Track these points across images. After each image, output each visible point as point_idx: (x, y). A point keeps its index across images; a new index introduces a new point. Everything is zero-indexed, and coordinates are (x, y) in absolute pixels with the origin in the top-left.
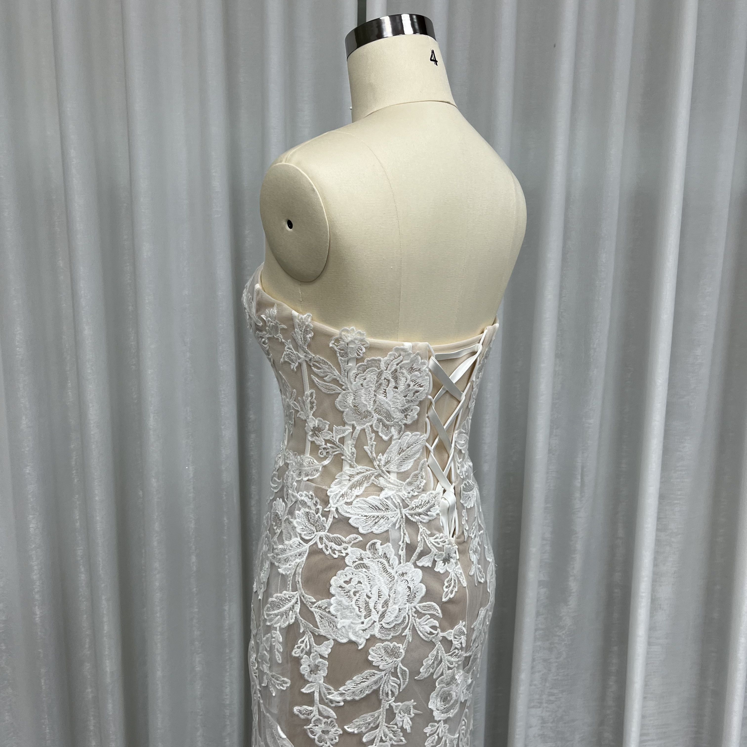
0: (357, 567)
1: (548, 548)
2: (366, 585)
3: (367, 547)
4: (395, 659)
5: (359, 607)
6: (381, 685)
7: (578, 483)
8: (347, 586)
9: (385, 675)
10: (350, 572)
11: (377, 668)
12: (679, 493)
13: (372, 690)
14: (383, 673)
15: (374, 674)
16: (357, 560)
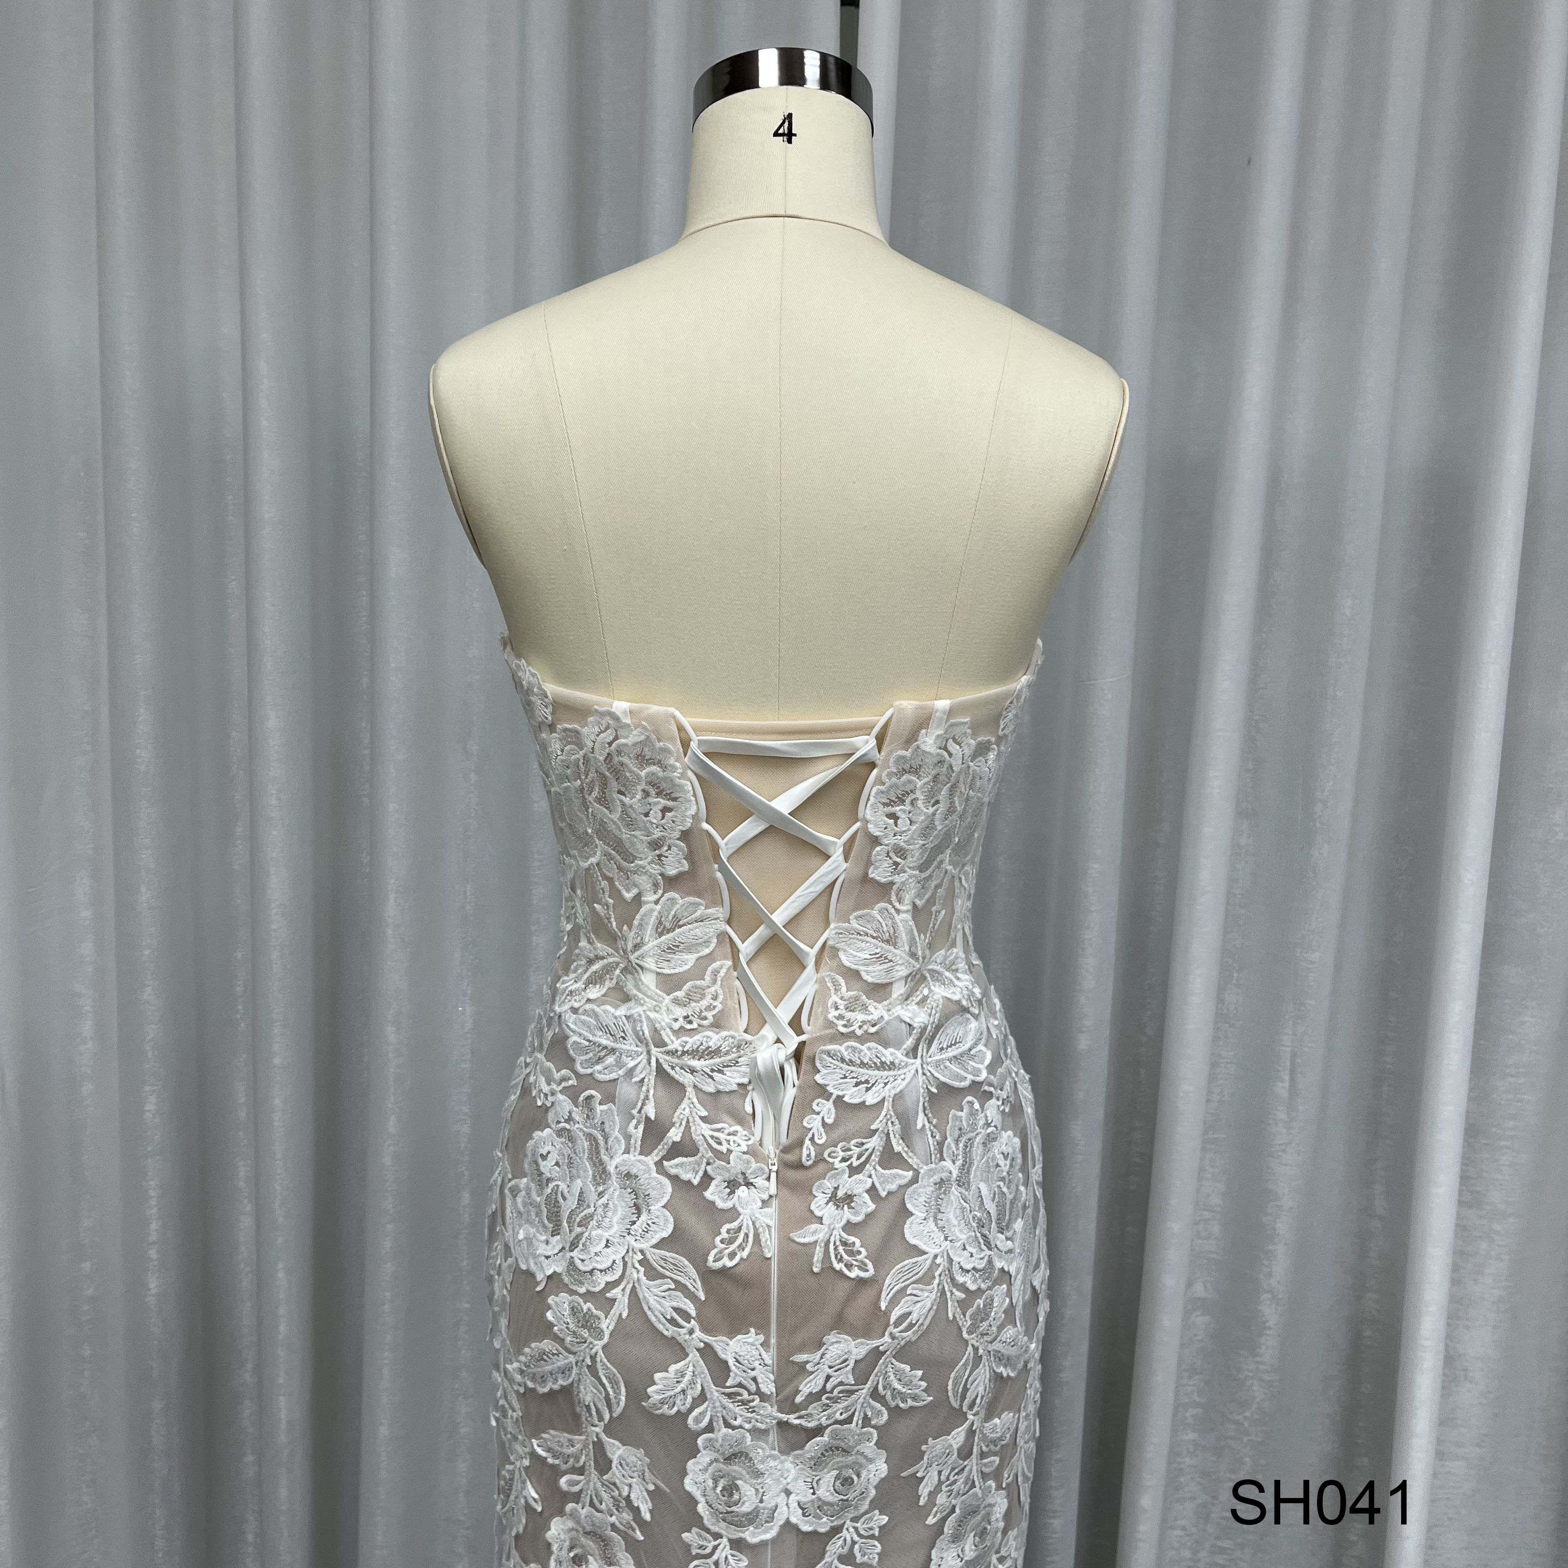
1: (1216, 1229)
7: (1282, 1089)
12: (1511, 1124)
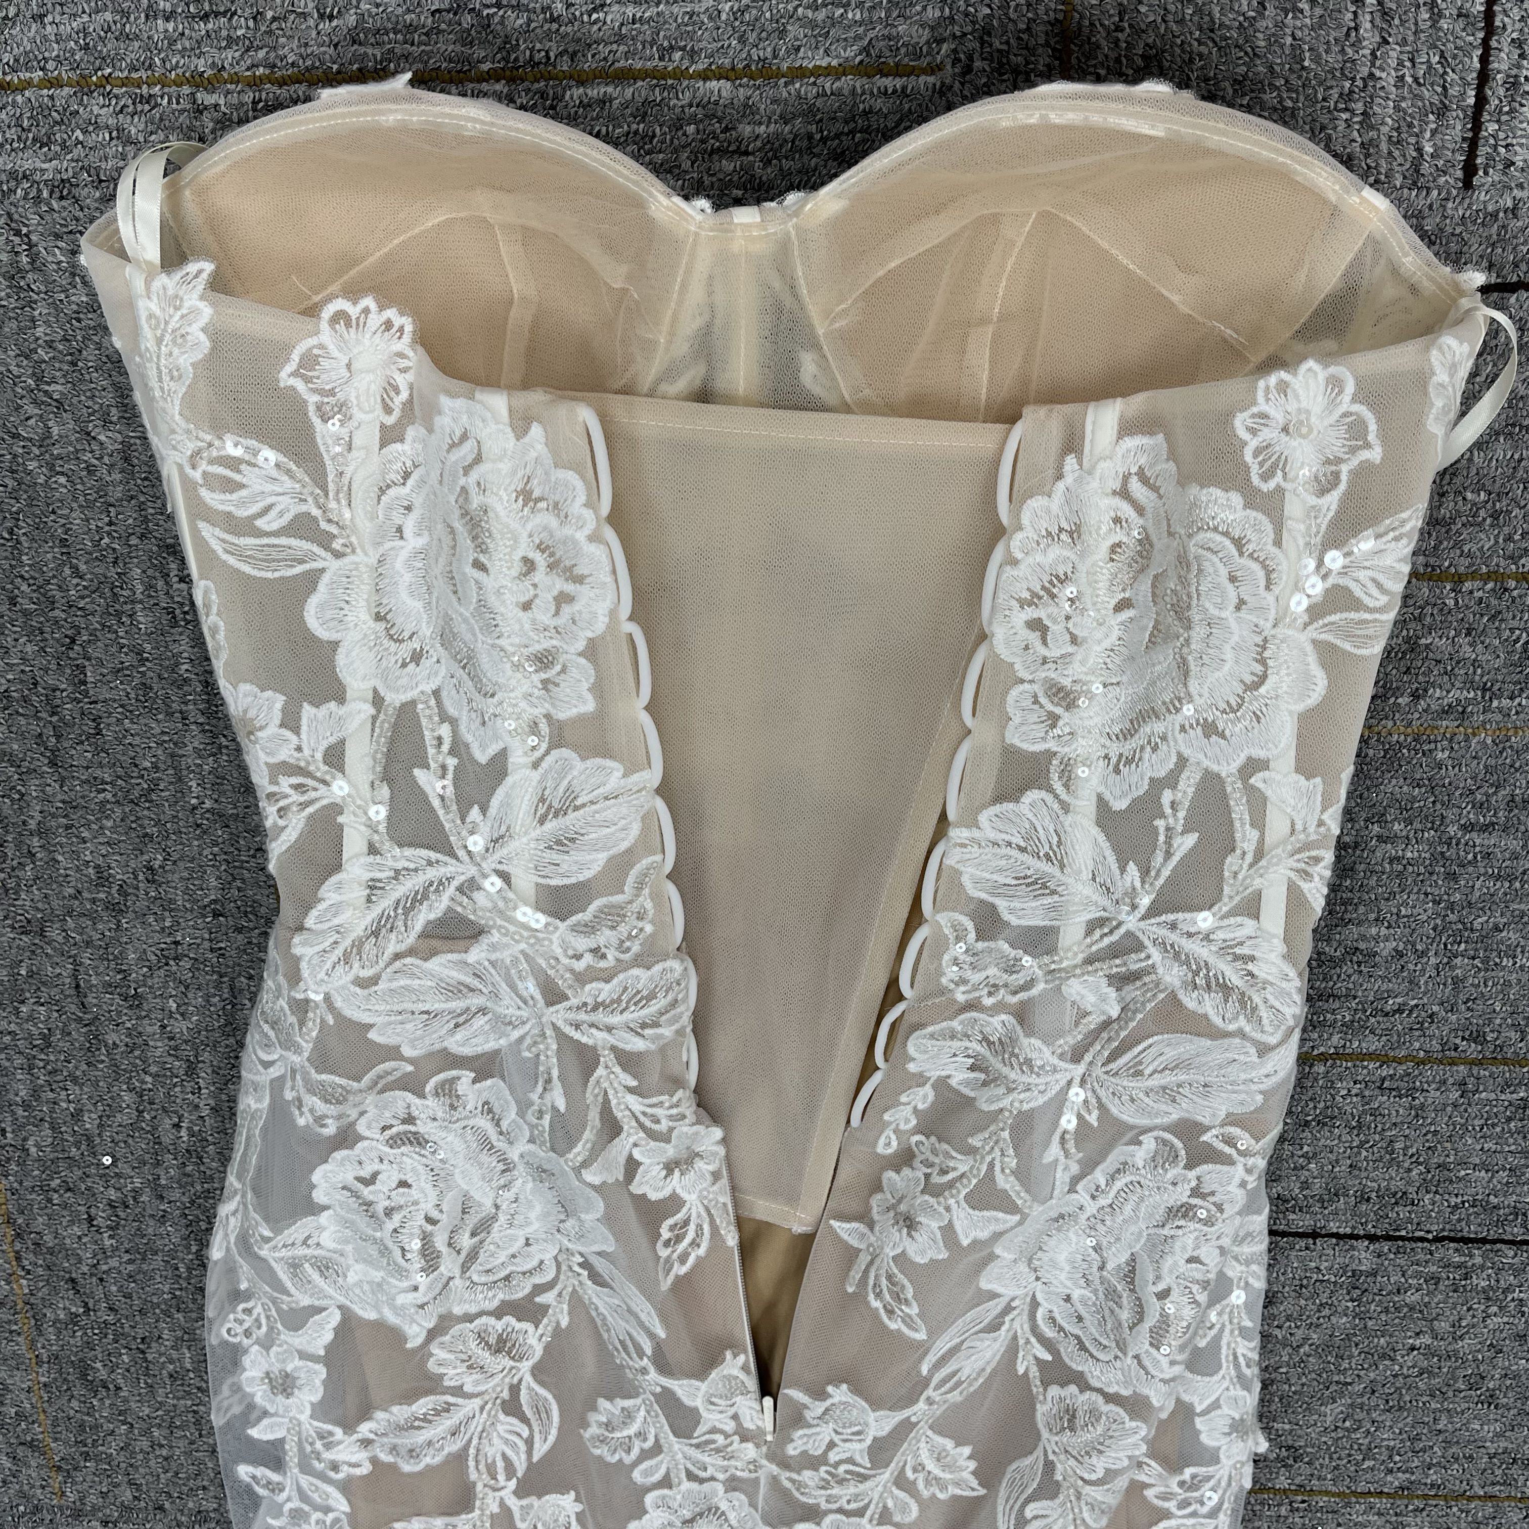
0: (393, 1142)
2: (422, 1191)
3: (429, 1087)
4: (512, 1363)
5: (403, 1249)
6: (470, 1441)
8: (366, 1192)
9: (482, 1409)
10: (374, 1154)
11: (458, 1391)
13: (446, 1452)
14: (477, 1402)
15: (447, 1408)
16: (394, 1122)
